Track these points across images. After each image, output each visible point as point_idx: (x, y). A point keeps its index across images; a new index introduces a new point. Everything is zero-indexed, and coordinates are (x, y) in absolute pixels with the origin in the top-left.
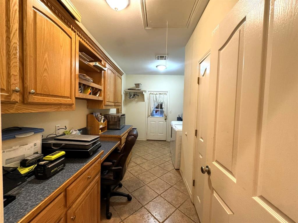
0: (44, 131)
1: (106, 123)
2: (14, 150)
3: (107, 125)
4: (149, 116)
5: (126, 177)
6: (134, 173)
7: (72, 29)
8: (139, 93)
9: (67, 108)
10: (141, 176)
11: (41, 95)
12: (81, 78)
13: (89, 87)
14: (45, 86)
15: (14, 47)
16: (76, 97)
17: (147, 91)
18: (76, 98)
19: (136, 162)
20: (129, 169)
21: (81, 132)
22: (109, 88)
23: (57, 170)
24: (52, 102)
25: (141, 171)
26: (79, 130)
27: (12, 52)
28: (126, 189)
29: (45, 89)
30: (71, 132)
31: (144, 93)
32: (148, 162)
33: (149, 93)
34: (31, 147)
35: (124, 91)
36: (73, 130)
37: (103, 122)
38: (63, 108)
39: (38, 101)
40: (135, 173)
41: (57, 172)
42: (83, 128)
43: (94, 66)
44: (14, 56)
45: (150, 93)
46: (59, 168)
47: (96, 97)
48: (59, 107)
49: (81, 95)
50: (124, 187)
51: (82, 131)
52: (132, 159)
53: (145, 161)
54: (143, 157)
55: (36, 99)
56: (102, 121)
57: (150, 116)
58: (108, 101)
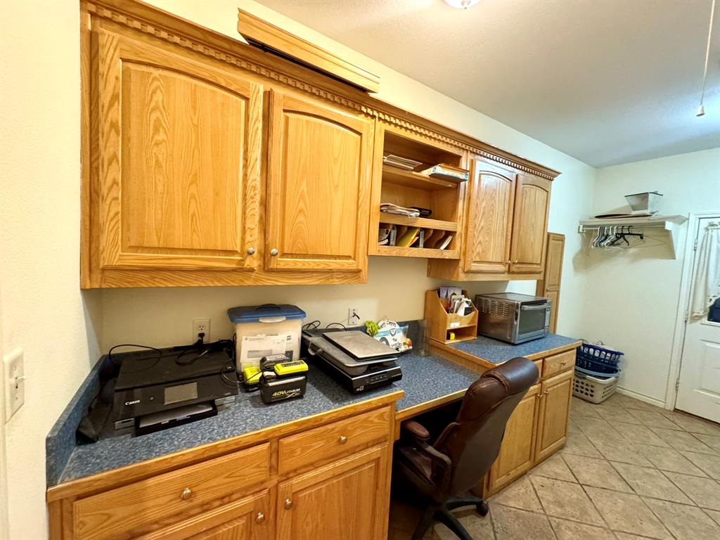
0: (305, 316)
1: (474, 317)
2: (259, 339)
3: (476, 324)
4: (696, 318)
5: (514, 496)
6: (548, 502)
7: (367, 114)
8: (642, 226)
9: (347, 278)
10: (569, 528)
11: (292, 255)
12: (387, 212)
13: (411, 229)
14: (299, 240)
15: (252, 187)
16: (369, 254)
17: (693, 219)
18: (371, 257)
19: (574, 470)
20: (538, 479)
21: (403, 329)
22: (482, 224)
23: (285, 396)
24: (310, 267)
25: (581, 515)
26: (401, 324)
27: (250, 193)
28: (495, 532)
29: (299, 245)
30: (380, 324)
31: (669, 226)
32: (634, 497)
33: (705, 223)
34: (283, 341)
35: (580, 223)
36: (386, 322)
37: (465, 314)
38: (337, 278)
39: (285, 267)
40: (552, 503)
41: (283, 400)
42: (411, 321)
43: (432, 176)
44: (251, 200)
45: (712, 225)
46: (290, 394)
47: (441, 253)
48: (327, 275)
49: (386, 250)
50: (493, 524)
51: (407, 327)
52: (567, 451)
53: (620, 486)
54: (621, 470)
55: (282, 264)
56: (461, 312)
57: (701, 317)
58: (477, 259)
